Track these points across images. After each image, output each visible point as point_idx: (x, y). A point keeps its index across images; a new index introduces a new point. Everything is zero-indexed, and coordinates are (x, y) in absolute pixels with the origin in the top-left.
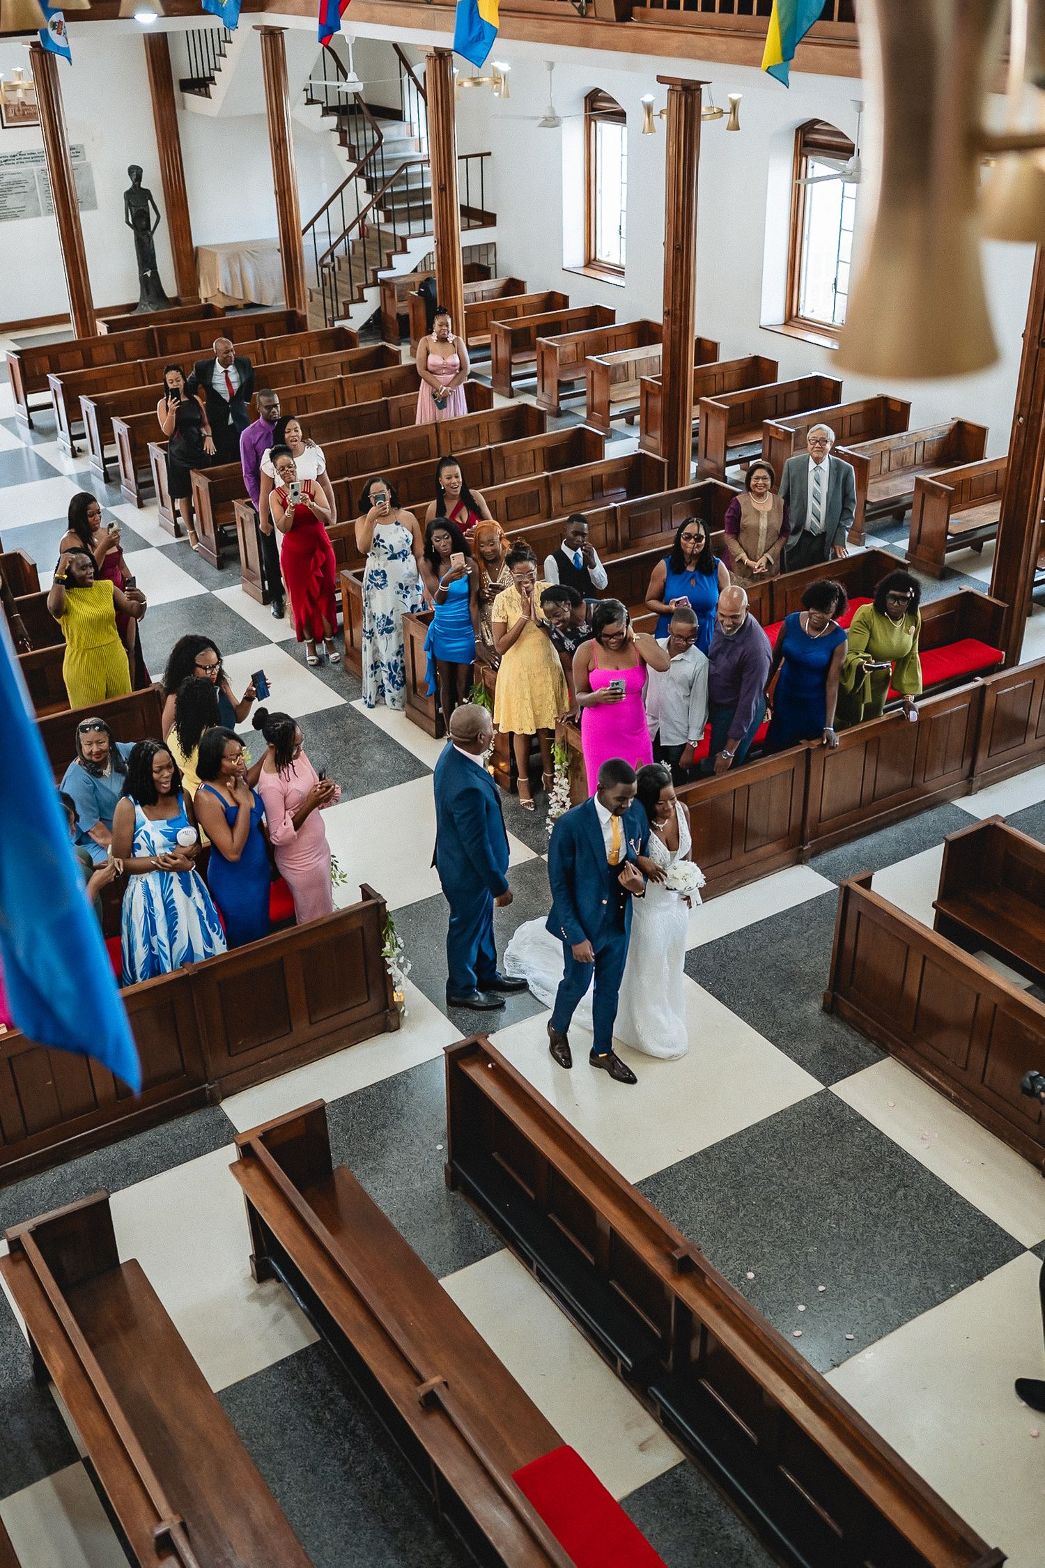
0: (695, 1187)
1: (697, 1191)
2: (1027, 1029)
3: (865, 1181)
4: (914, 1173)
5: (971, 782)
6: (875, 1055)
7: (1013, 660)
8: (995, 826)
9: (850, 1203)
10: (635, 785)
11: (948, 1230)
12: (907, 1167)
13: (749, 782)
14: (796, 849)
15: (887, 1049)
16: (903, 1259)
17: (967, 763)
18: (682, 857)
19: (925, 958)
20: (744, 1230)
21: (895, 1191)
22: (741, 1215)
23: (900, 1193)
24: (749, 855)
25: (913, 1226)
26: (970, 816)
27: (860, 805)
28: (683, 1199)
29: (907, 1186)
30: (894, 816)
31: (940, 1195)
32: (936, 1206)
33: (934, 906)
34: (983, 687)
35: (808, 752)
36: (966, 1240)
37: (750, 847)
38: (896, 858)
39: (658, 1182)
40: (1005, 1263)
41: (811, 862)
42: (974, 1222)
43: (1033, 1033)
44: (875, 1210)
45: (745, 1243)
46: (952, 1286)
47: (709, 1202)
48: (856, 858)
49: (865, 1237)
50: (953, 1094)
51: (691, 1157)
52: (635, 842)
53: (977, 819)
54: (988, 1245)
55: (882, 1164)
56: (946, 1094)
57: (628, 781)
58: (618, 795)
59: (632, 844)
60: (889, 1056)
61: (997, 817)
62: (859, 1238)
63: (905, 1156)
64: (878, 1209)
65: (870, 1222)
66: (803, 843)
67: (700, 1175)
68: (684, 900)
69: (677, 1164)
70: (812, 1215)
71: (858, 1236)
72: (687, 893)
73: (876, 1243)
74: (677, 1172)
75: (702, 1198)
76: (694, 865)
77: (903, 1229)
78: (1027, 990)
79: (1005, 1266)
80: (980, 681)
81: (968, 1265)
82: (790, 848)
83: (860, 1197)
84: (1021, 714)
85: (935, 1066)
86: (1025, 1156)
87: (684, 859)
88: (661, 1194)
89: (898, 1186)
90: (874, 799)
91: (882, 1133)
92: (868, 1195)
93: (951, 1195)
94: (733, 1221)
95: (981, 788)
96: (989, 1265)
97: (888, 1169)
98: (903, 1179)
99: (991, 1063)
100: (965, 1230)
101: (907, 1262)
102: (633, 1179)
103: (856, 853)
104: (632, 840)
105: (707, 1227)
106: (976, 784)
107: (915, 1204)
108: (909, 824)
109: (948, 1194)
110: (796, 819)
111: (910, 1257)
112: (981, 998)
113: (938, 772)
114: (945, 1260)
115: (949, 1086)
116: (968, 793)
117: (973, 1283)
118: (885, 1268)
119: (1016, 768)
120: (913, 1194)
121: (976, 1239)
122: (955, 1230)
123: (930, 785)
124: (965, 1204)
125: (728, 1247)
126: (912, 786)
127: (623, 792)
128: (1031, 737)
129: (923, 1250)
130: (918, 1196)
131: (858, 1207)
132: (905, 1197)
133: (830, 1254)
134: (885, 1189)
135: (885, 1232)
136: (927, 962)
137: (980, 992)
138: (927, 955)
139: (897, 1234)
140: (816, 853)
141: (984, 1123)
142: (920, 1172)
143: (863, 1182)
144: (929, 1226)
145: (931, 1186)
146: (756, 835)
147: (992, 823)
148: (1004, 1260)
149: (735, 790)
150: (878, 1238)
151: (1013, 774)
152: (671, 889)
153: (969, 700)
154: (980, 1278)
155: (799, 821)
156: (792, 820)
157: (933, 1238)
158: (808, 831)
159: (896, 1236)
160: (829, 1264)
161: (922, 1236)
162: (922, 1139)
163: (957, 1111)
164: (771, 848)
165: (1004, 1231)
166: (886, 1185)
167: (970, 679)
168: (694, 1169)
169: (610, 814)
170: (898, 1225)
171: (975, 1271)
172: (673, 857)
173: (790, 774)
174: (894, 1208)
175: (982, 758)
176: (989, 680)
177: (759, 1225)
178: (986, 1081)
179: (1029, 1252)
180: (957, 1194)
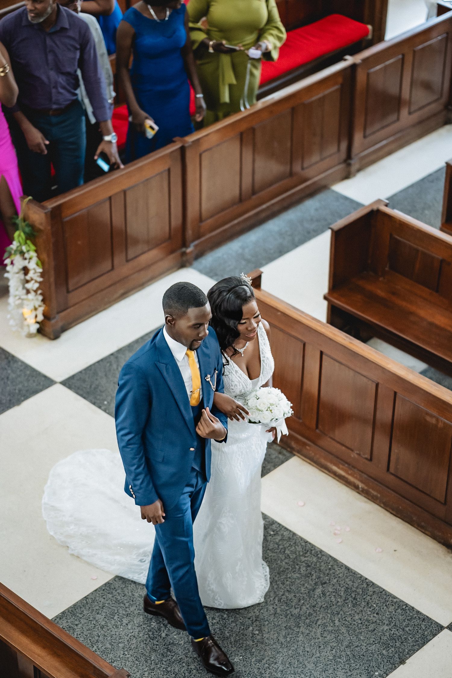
0: (113, 614)
1: (116, 618)
2: (427, 414)
3: (283, 584)
4: (330, 569)
5: (349, 165)
6: (281, 456)
7: (379, 36)
8: (378, 211)
9: (271, 608)
10: (208, 307)
11: (368, 621)
12: (322, 564)
13: (124, 187)
14: (178, 253)
15: (292, 449)
16: (327, 653)
17: (344, 146)
18: (264, 383)
19: (322, 353)
20: (169, 650)
21: (314, 590)
22: (163, 635)
23: (319, 591)
24: (131, 264)
25: (333, 622)
26: (352, 201)
27: (241, 199)
28: (102, 627)
29: (325, 583)
30: (276, 208)
31: (357, 588)
32: (354, 599)
33: (325, 298)
34: (353, 67)
35: (183, 150)
36: (386, 628)
37: (131, 254)
38: (281, 251)
39: (74, 615)
40: (424, 644)
41: (196, 264)
42: (391, 608)
43: (432, 416)
44: (296, 612)
45: (170, 663)
46: (377, 674)
47: (129, 627)
48: (241, 256)
49: (288, 639)
50: (361, 485)
51: (105, 584)
52: (211, 377)
53: (358, 205)
54: (407, 629)
55: (297, 565)
56: (355, 488)
57: (200, 304)
58: (193, 322)
59: (209, 380)
60: (294, 455)
61: (379, 201)
62: (283, 640)
63: (319, 554)
64: (298, 610)
65: (292, 623)
66: (185, 244)
67: (117, 601)
68: (270, 431)
69: (92, 593)
70: (234, 624)
71: (282, 639)
72: (273, 425)
73: (300, 643)
74: (93, 601)
75: (122, 624)
76: (277, 391)
77: (324, 625)
78: (423, 373)
79: (425, 647)
80: (350, 60)
81: (390, 651)
82: (172, 252)
83: (279, 600)
84: (393, 90)
85: (340, 460)
86: (434, 537)
87: (266, 385)
88: (80, 626)
89: (316, 584)
90: (254, 192)
91: (294, 534)
92: (287, 597)
93: (368, 585)
94: (155, 643)
95: (359, 170)
96: (410, 648)
97: (304, 568)
98: (319, 577)
99: (395, 449)
100: (384, 618)
101: (331, 658)
102: (50, 615)
103: (240, 251)
104: (209, 376)
105: (131, 653)
106: (354, 168)
107: (333, 599)
108: (292, 215)
109: (365, 585)
110: (176, 221)
111: (334, 652)
112: (380, 386)
113: (315, 158)
114: (367, 650)
115: (356, 478)
116: (347, 176)
117: (396, 668)
118: (311, 666)
119: (393, 146)
120: (331, 590)
121: (395, 625)
122: (375, 620)
123: (308, 173)
124: (382, 593)
125: (153, 669)
126: (291, 174)
127: (197, 317)
128: (404, 112)
129: (345, 643)
130: (336, 591)
131: (278, 611)
132: (324, 594)
133: (256, 661)
134: (303, 589)
135: (308, 632)
136: (324, 356)
137: (379, 381)
138: (325, 350)
139: (319, 631)
140: (199, 255)
141: (393, 510)
142: (336, 567)
143: (281, 585)
144: (350, 619)
145: (347, 580)
146: (136, 242)
147: (375, 208)
148: (424, 641)
149: (110, 198)
150: (301, 638)
151: (390, 153)
152: (255, 423)
153: (340, 80)
154: (402, 662)
155: (180, 221)
156: (172, 220)
157: (355, 630)
158: (189, 233)
159: (319, 634)
160: (256, 671)
161: (343, 630)
162: (335, 534)
163: (366, 502)
164: (154, 254)
165: (421, 613)
166: (304, 585)
167: (339, 58)
168: (110, 596)
169: (185, 348)
170: (319, 623)
171: (396, 656)
172: (255, 385)
173: (165, 175)
174: (314, 606)
175: (358, 138)
176: (358, 59)
177: (182, 642)
178: (392, 470)
179: (446, 629)
180: (373, 584)
